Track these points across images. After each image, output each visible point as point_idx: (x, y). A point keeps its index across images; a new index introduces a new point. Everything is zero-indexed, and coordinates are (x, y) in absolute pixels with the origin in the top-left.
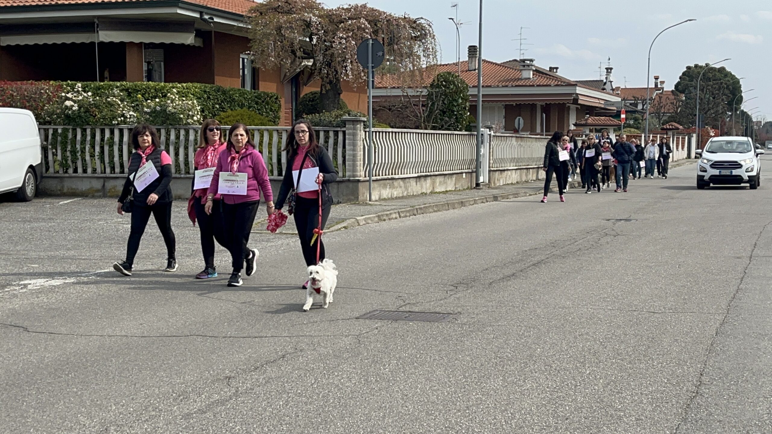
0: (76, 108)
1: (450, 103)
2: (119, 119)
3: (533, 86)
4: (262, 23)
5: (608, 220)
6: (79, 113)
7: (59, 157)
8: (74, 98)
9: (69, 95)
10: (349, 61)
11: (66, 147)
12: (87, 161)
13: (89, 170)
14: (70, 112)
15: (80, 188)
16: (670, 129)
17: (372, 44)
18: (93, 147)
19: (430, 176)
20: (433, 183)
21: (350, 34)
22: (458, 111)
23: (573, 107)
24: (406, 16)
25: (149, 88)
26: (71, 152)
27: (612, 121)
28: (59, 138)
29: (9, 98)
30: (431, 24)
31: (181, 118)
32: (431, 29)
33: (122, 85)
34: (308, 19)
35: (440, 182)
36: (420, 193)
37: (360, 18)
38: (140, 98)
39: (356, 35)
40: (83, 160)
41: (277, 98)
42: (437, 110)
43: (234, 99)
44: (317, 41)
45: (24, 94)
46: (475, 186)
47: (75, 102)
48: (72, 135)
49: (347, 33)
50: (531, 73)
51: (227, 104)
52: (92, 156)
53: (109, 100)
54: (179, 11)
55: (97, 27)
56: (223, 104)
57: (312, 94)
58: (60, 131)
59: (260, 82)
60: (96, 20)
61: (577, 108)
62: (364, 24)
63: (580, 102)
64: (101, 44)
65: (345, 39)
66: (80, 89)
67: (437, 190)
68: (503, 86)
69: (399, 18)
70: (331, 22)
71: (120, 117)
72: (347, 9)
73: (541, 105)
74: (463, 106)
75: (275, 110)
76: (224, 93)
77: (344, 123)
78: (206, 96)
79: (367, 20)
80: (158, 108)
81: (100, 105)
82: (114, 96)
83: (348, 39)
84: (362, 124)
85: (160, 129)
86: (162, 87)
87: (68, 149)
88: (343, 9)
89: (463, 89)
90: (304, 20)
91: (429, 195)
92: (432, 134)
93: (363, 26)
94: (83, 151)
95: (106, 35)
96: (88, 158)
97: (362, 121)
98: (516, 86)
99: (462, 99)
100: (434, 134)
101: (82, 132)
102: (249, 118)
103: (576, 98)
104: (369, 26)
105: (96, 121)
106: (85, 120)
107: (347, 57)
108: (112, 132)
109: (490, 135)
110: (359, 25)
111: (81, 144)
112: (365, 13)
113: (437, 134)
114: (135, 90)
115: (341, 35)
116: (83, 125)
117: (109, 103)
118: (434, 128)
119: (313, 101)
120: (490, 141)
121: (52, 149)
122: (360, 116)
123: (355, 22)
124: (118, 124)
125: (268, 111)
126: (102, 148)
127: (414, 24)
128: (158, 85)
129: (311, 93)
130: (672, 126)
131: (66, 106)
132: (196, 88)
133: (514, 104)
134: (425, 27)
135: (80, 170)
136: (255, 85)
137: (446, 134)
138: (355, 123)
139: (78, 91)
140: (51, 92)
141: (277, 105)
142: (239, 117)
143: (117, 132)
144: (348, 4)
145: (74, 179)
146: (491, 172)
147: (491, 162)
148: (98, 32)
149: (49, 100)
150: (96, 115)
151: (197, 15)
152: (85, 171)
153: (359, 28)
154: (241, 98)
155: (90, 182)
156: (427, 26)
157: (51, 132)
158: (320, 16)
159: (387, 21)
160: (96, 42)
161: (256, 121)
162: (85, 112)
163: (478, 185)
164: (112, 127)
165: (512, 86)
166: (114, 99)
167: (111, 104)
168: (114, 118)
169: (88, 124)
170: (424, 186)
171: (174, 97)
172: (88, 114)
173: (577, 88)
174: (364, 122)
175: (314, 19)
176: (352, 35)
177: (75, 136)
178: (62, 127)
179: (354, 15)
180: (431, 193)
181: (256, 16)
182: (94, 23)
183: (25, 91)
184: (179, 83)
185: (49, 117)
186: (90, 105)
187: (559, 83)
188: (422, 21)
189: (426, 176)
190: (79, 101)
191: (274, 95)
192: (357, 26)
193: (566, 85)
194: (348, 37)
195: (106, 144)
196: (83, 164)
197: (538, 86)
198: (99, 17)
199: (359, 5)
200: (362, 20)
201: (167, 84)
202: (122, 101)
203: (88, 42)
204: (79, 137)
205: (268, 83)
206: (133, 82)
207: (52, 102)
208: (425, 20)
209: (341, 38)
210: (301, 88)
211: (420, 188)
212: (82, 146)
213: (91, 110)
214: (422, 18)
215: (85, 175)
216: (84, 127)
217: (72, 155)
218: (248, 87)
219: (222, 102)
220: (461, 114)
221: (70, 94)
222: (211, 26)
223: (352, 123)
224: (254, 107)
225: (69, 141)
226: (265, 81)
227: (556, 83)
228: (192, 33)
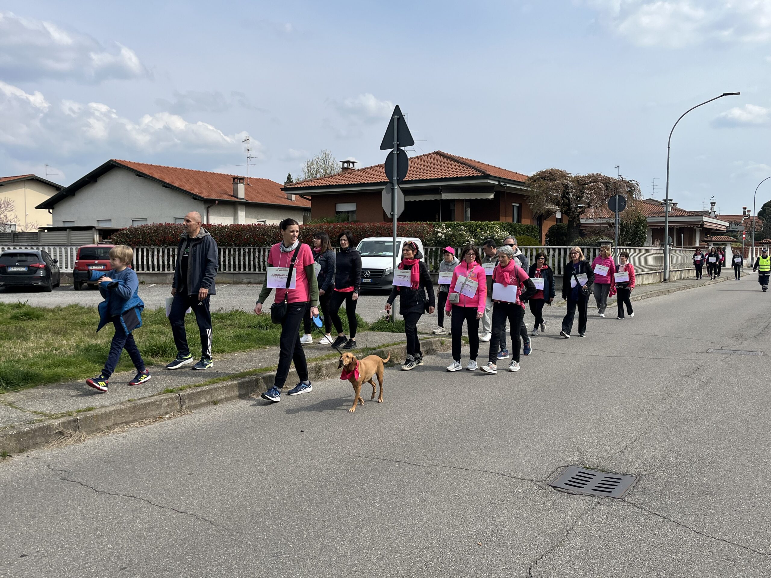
0: (443, 237)
3: (673, 216)
4: (536, 186)
6: (445, 240)
7: (433, 264)
8: (442, 232)
9: (438, 230)
11: (437, 258)
14: (440, 239)
16: (765, 243)
17: (619, 198)
19: (641, 274)
20: (643, 279)
21: (593, 191)
22: (640, 234)
23: (698, 229)
24: (624, 179)
27: (729, 238)
28: (433, 253)
29: (407, 232)
30: (638, 183)
32: (638, 186)
33: (457, 223)
34: (566, 183)
35: (646, 278)
39: (596, 192)
41: (537, 229)
45: (415, 230)
46: (663, 280)
47: (442, 234)
49: (590, 191)
50: (671, 208)
53: (460, 232)
54: (489, 181)
55: (441, 192)
57: (557, 226)
58: (434, 249)
59: (522, 219)
60: (440, 188)
61: (700, 230)
62: (601, 185)
63: (705, 226)
64: (442, 200)
66: (444, 227)
67: (644, 283)
68: (652, 217)
69: (620, 181)
70: (579, 184)
73: (677, 228)
74: (643, 231)
75: (536, 235)
77: (600, 244)
81: (456, 235)
82: (462, 230)
86: (480, 224)
88: (586, 176)
89: (644, 220)
90: (564, 184)
95: (446, 196)
98: (661, 216)
99: (643, 226)
102: (528, 241)
103: (703, 224)
104: (604, 186)
105: (455, 244)
112: (600, 178)
115: (587, 192)
118: (628, 245)
120: (670, 253)
121: (430, 259)
122: (610, 240)
123: (595, 184)
125: (533, 236)
127: (628, 184)
128: (478, 223)
130: (767, 241)
131: (438, 236)
132: (500, 224)
133: (659, 228)
134: (635, 185)
136: (519, 221)
139: (443, 228)
140: (428, 228)
141: (537, 233)
144: (588, 173)
146: (671, 272)
147: (671, 265)
148: (441, 194)
149: (428, 233)
150: (454, 241)
151: (497, 183)
153: (598, 187)
157: (429, 250)
158: (572, 181)
159: (614, 183)
160: (440, 199)
161: (533, 242)
162: (448, 239)
163: (665, 280)
165: (658, 217)
166: (463, 232)
167: (461, 235)
168: (464, 242)
173: (704, 217)
175: (571, 183)
178: (435, 247)
179: (593, 180)
181: (532, 182)
182: (439, 189)
184: (490, 221)
185: (429, 242)
186: (451, 235)
187: (691, 214)
188: (633, 182)
190: (445, 233)
191: (536, 227)
193: (695, 216)
194: (592, 193)
197: (676, 216)
198: (442, 186)
199: (595, 174)
200: (599, 183)
202: (466, 233)
203: (435, 199)
205: (526, 219)
208: (635, 181)
209: (588, 194)
210: (543, 222)
213: (452, 238)
214: (633, 180)
218: (515, 222)
220: (642, 236)
222: (504, 188)
224: (526, 234)
225: (439, 255)
226: (524, 218)
227: (688, 214)
228: (493, 192)
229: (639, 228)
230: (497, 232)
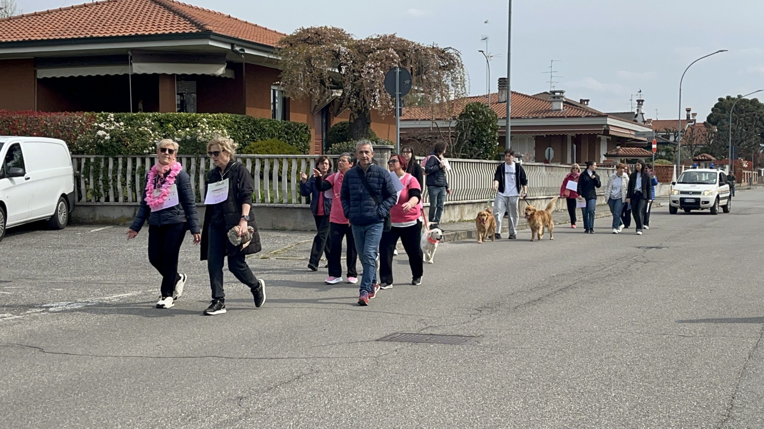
0: (108, 137)
1: (479, 133)
2: (150, 148)
3: (563, 117)
4: (292, 53)
5: (639, 247)
6: (111, 143)
7: (91, 186)
8: (106, 128)
9: (102, 125)
10: (378, 90)
11: (99, 177)
12: (118, 190)
13: (121, 199)
14: (102, 142)
15: (111, 216)
16: (702, 160)
17: (400, 72)
18: (124, 176)
19: (459, 204)
20: (462, 212)
22: (487, 142)
23: (604, 138)
24: (435, 46)
25: (180, 119)
26: (103, 181)
27: (643, 151)
28: (92, 168)
29: (43, 128)
30: (459, 54)
32: (459, 59)
33: (154, 116)
34: (337, 49)
35: (469, 211)
36: (448, 221)
37: (389, 48)
38: (170, 127)
39: (385, 65)
40: (115, 188)
41: (306, 129)
42: (466, 139)
43: (265, 129)
44: (346, 72)
45: (58, 125)
47: (107, 131)
48: (104, 164)
49: (375, 62)
50: (562, 104)
51: (258, 134)
52: (124, 184)
53: (141, 129)
54: (211, 43)
55: (131, 60)
56: (253, 134)
57: (342, 125)
58: (92, 160)
59: (291, 113)
60: (129, 53)
61: (608, 140)
62: (393, 54)
63: (611, 133)
64: (135, 76)
65: (374, 69)
66: (113, 119)
67: (466, 218)
68: (533, 118)
69: (427, 48)
70: (360, 52)
72: (376, 39)
73: (572, 137)
74: (493, 136)
75: (305, 140)
76: (255, 123)
78: (236, 126)
79: (395, 50)
80: (188, 137)
81: (132, 135)
82: (146, 126)
83: (376, 69)
85: (190, 158)
86: (193, 117)
87: (100, 178)
88: (372, 39)
89: (493, 119)
90: (333, 51)
91: (457, 223)
92: (460, 162)
93: (391, 56)
94: (115, 180)
95: (139, 67)
96: (119, 186)
97: (389, 149)
98: (547, 117)
99: (491, 129)
100: (462, 162)
101: (114, 161)
102: (279, 148)
103: (606, 129)
104: (397, 55)
105: (128, 150)
106: (117, 149)
107: (376, 86)
108: (143, 161)
110: (387, 54)
111: (113, 173)
112: (394, 43)
113: (465, 162)
114: (166, 120)
115: (370, 65)
116: (115, 155)
117: (140, 132)
118: (463, 157)
119: (342, 131)
121: (85, 178)
122: (387, 144)
123: (384, 52)
124: (149, 153)
125: (298, 141)
126: (133, 177)
127: (442, 54)
128: (190, 115)
129: (341, 123)
130: (704, 157)
131: (99, 136)
132: (227, 118)
133: (545, 135)
134: (453, 56)
135: (112, 199)
136: (285, 116)
137: (475, 163)
138: (382, 150)
139: (111, 121)
140: (84, 122)
141: (306, 136)
142: (268, 147)
143: (148, 161)
144: (377, 34)
145: (105, 208)
148: (131, 64)
149: (82, 130)
150: (128, 145)
151: (229, 47)
152: (116, 200)
153: (387, 58)
154: (271, 128)
155: (122, 211)
156: (455, 56)
157: (83, 161)
158: (348, 47)
159: (415, 51)
160: (130, 74)
161: (285, 150)
162: (117, 142)
164: (144, 156)
165: (543, 118)
166: (146, 129)
167: (143, 134)
168: (146, 147)
169: (120, 154)
170: (452, 214)
171: (204, 127)
172: (120, 143)
173: (608, 119)
174: (391, 149)
175: (343, 49)
176: (380, 65)
177: (107, 165)
178: (95, 156)
179: (383, 45)
180: (460, 221)
181: (286, 47)
182: (128, 55)
183: (59, 121)
184: (211, 113)
185: (81, 147)
186: (122, 134)
187: (590, 114)
188: (451, 51)
189: (455, 204)
190: (111, 131)
191: (304, 126)
192: (386, 56)
193: (596, 117)
194: (377, 66)
195: (138, 173)
196: (114, 193)
197: (568, 117)
198: (132, 50)
199: (388, 36)
200: (391, 50)
201: (198, 114)
202: (153, 130)
203: (122, 74)
204: (111, 166)
205: (299, 114)
206: (165, 113)
207: (85, 131)
208: (454, 49)
209: (370, 68)
210: (331, 118)
211: (448, 217)
212: (114, 175)
213: (123, 139)
214: (450, 48)
215: (116, 203)
216: (116, 156)
217: (104, 184)
218: (279, 117)
219: (252, 132)
220: (490, 144)
221: (102, 124)
222: (242, 57)
223: (379, 151)
224: (284, 137)
225: (101, 171)
226: (295, 112)
227: (586, 114)
228: (224, 64)
229: (486, 131)
230: (203, 130)
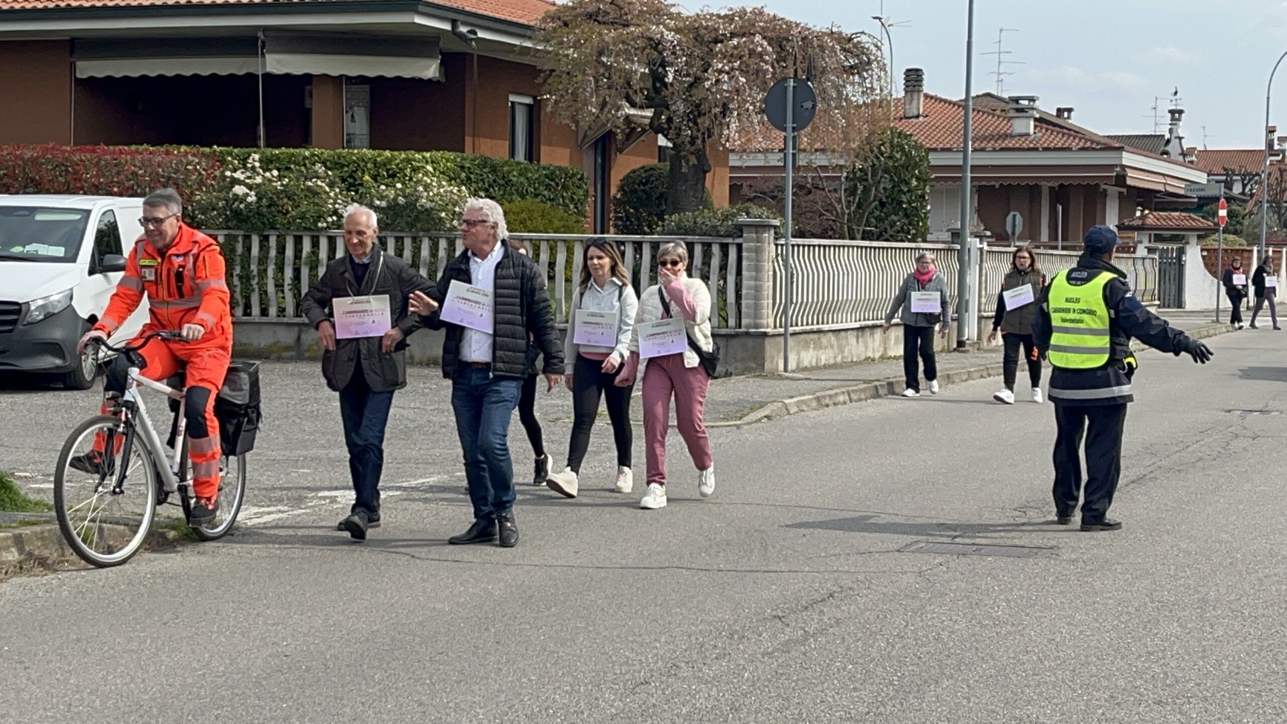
0: (252, 198)
1: (894, 187)
2: (330, 219)
3: (1035, 149)
4: (569, 41)
5: (1229, 411)
6: (258, 208)
8: (247, 181)
9: (238, 175)
10: (735, 113)
12: (269, 295)
13: (273, 311)
14: (242, 206)
15: (255, 344)
17: (794, 87)
18: (280, 269)
20: (885, 341)
21: (736, 64)
22: (909, 203)
23: (1113, 191)
24: (834, 30)
26: (240, 277)
27: (1194, 220)
29: (129, 180)
30: (879, 44)
31: (441, 219)
32: (879, 53)
34: (659, 36)
36: (863, 357)
37: (754, 35)
38: (367, 181)
39: (748, 66)
40: (264, 293)
41: (581, 179)
42: (874, 201)
43: (510, 181)
44: (674, 78)
45: (157, 173)
46: (955, 346)
47: (250, 187)
48: (244, 247)
49: (729, 62)
50: (1032, 123)
51: (499, 190)
52: (279, 286)
53: (310, 184)
54: (419, 20)
55: (263, 47)
56: (491, 190)
57: (646, 171)
59: (542, 147)
60: (260, 35)
61: (1120, 193)
62: (762, 46)
63: (1129, 182)
64: (268, 76)
65: (728, 73)
66: (257, 164)
67: (892, 353)
68: (975, 150)
69: (824, 34)
70: (698, 38)
71: (331, 216)
72: (726, 16)
73: (1051, 188)
74: (920, 192)
75: (579, 200)
76: (494, 170)
77: (739, 230)
78: (463, 175)
79: (764, 38)
80: (401, 200)
81: (295, 194)
82: (318, 178)
83: (733, 74)
84: (772, 231)
85: (402, 238)
86: (387, 158)
87: (235, 273)
88: (719, 16)
89: (921, 160)
90: (651, 39)
91: (879, 362)
92: (883, 248)
93: (760, 49)
94: (263, 273)
95: (278, 62)
96: (271, 289)
97: (772, 226)
98: (1002, 149)
99: (918, 179)
100: (887, 248)
101: (261, 241)
102: (543, 216)
103: (1122, 173)
104: (770, 49)
105: (289, 222)
106: (268, 220)
107: (731, 106)
108: (315, 244)
109: (981, 250)
110: (751, 46)
111: (259, 264)
112: (761, 24)
113: (892, 248)
115: (720, 66)
116: (263, 230)
117: (309, 189)
118: (866, 235)
119: (645, 184)
120: (981, 261)
122: (768, 217)
123: (745, 42)
124: (328, 227)
125: (567, 201)
126: (297, 271)
127: (848, 43)
128: (379, 155)
129: (643, 167)
131: (236, 195)
132: (447, 160)
133: (997, 185)
134: (868, 49)
135: (256, 310)
136: (532, 154)
137: (907, 249)
138: (760, 230)
139: (253, 168)
140: (204, 169)
141: (581, 192)
142: (524, 215)
143: (324, 243)
144: (729, 7)
145: (245, 327)
146: (983, 321)
147: (983, 300)
148: (263, 55)
149: (201, 183)
150: (288, 212)
151: (447, 27)
152: (264, 312)
153: (752, 53)
154: (522, 179)
155: (274, 333)
156: (872, 47)
158: (677, 30)
159: (803, 39)
160: (260, 74)
161: (557, 223)
162: (269, 206)
163: (961, 344)
164: (316, 234)
165: (994, 150)
166: (319, 183)
167: (314, 192)
168: (320, 217)
169: (273, 228)
170: (870, 345)
171: (429, 181)
172: (273, 209)
173: (1124, 154)
174: (775, 227)
175: (669, 36)
176: (739, 66)
177: (249, 249)
178: (226, 232)
179: (741, 27)
180: (882, 358)
181: (555, 29)
182: (257, 38)
183: (159, 166)
184: (419, 150)
185: (203, 214)
186: (277, 193)
187: (1088, 144)
188: (864, 38)
189: (874, 327)
190: (258, 185)
191: (578, 173)
192: (749, 50)
193: (1101, 149)
194: (732, 69)
195: (306, 264)
196: (261, 299)
197: (1045, 149)
198: (266, 29)
199: (749, 10)
200: (758, 38)
201: (396, 153)
202: (331, 185)
203: (242, 73)
204: (255, 251)
205: (555, 148)
207: (206, 186)
208: (870, 36)
209: (720, 72)
210: (613, 157)
211: (863, 349)
212: (262, 268)
213: (280, 203)
214: (862, 33)
215: (265, 319)
216: (266, 233)
217: (242, 283)
218: (520, 156)
219: (490, 186)
220: (916, 208)
221: (239, 172)
222: (471, 46)
223: (753, 229)
224: (544, 196)
225: (238, 259)
226: (550, 144)
227: (1081, 144)
228: (437, 58)
229: (907, 183)
230: (427, 187)
